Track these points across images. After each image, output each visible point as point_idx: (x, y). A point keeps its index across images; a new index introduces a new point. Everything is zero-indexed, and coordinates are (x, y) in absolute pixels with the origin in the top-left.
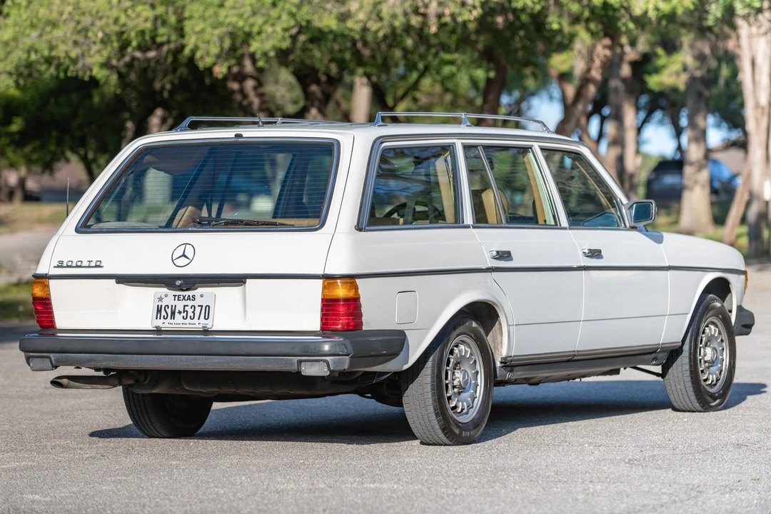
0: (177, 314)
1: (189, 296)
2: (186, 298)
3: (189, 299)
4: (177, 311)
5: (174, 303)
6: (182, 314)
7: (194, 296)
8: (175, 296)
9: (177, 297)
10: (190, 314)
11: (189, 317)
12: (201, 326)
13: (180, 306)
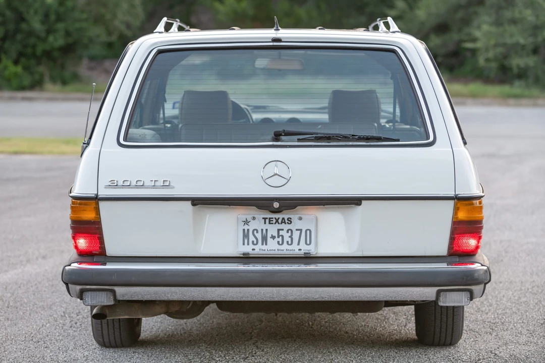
0: (269, 240)
1: (283, 219)
2: (280, 221)
3: (283, 221)
4: (269, 235)
5: (265, 227)
6: (277, 239)
7: (290, 219)
8: (265, 219)
9: (267, 221)
10: (287, 238)
11: (285, 242)
12: (302, 252)
13: (272, 230)
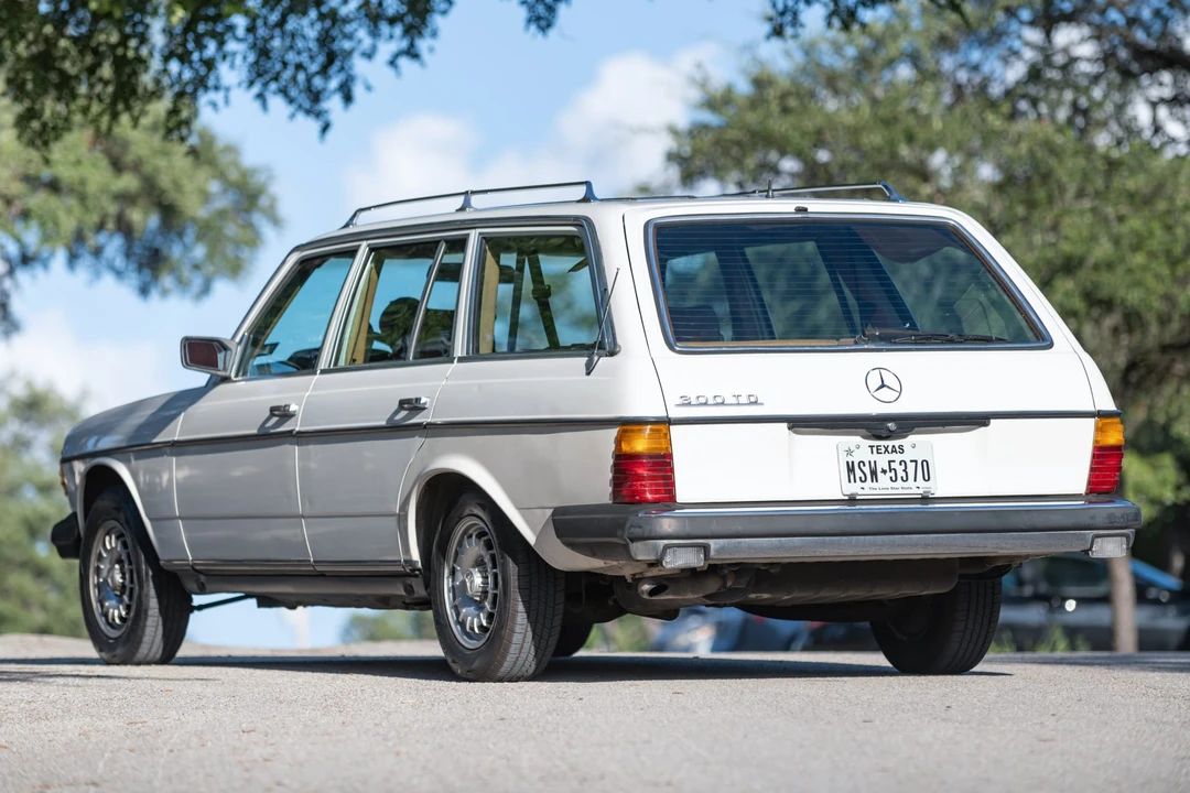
0: (880, 475)
1: (894, 447)
2: (890, 450)
3: (894, 450)
4: (879, 470)
5: (872, 458)
6: (888, 474)
7: (901, 447)
8: (872, 447)
9: (875, 450)
10: (901, 474)
11: (899, 478)
12: (921, 491)
13: (882, 461)
